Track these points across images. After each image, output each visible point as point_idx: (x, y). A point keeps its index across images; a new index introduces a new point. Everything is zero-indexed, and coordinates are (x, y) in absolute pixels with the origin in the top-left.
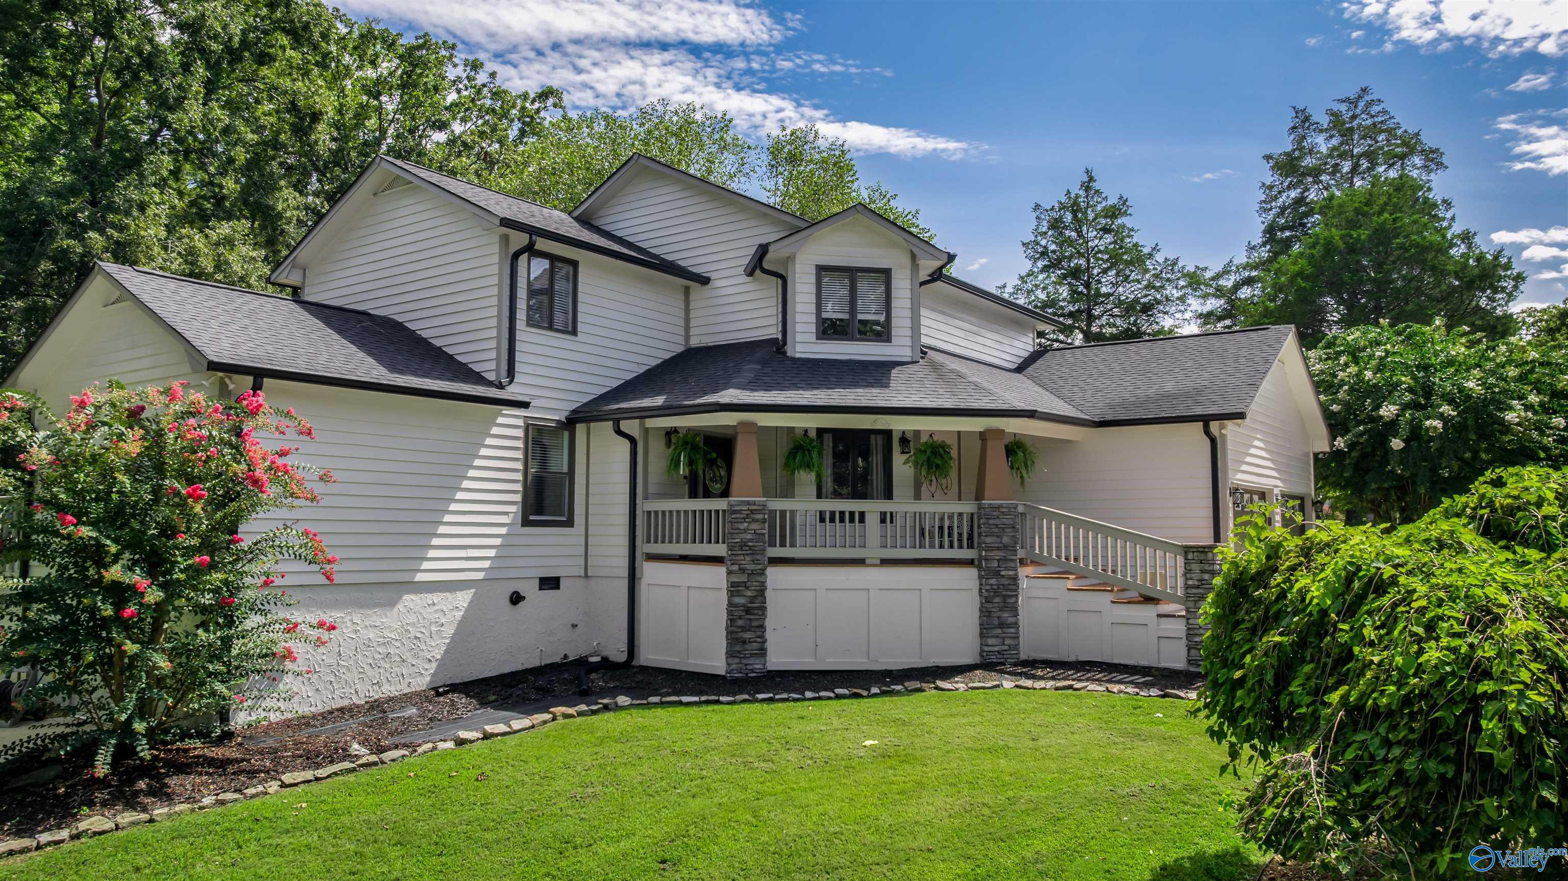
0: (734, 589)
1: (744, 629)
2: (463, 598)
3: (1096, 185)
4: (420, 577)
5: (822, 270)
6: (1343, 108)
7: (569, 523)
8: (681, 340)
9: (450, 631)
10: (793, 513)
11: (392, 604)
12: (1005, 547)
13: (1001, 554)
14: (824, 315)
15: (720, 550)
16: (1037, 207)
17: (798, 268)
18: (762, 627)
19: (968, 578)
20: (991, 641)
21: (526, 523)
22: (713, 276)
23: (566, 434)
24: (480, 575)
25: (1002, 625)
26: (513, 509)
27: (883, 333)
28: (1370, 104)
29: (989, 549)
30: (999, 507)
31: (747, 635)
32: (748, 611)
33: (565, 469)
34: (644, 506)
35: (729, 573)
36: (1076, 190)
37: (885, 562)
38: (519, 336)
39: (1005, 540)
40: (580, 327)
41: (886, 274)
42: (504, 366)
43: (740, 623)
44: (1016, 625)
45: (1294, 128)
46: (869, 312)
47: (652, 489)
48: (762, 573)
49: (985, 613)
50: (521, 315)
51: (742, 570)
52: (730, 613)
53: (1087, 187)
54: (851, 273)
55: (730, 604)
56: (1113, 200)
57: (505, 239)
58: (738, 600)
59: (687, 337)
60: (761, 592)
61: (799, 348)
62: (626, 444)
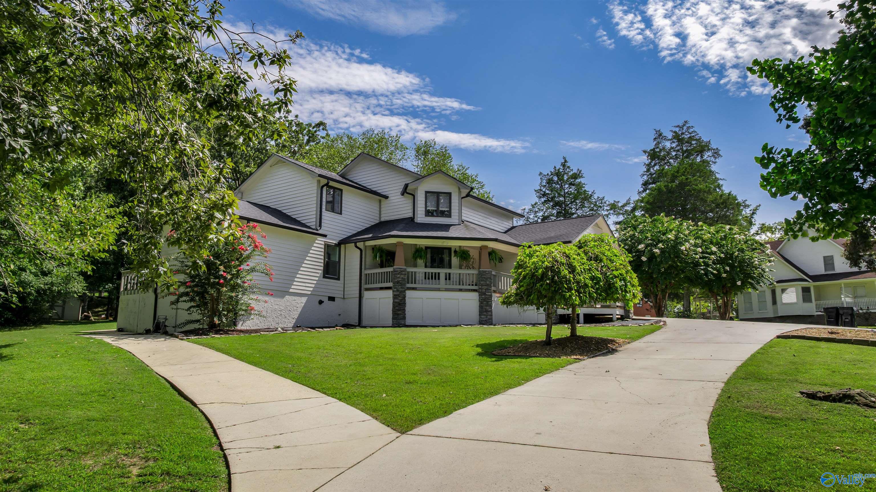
0: (395, 297)
1: (399, 310)
2: (304, 300)
3: (568, 164)
4: (291, 290)
5: (427, 192)
6: (677, 130)
7: (338, 279)
8: (378, 219)
9: (300, 310)
10: (415, 273)
11: (283, 297)
12: (487, 285)
13: (486, 287)
14: (428, 208)
15: (390, 284)
16: (541, 174)
17: (419, 192)
18: (404, 310)
19: (475, 296)
20: (482, 317)
21: (324, 277)
22: (389, 196)
23: (338, 248)
24: (309, 293)
25: (487, 311)
26: (320, 272)
27: (449, 215)
28: (688, 128)
29: (482, 285)
30: (486, 271)
31: (399, 312)
32: (399, 304)
33: (337, 260)
34: (364, 272)
35: (393, 291)
36: (559, 166)
37: (447, 290)
38: (323, 214)
39: (488, 282)
40: (343, 212)
41: (449, 194)
42: (318, 224)
43: (397, 308)
44: (491, 311)
45: (655, 139)
46: (443, 208)
47: (367, 267)
48: (404, 291)
49: (481, 307)
50: (324, 207)
51: (398, 291)
52: (393, 305)
53: (564, 165)
54: (438, 194)
55: (393, 302)
56: (575, 171)
57: (319, 181)
58: (396, 300)
59: (380, 218)
60: (404, 297)
61: (419, 219)
62: (359, 251)
